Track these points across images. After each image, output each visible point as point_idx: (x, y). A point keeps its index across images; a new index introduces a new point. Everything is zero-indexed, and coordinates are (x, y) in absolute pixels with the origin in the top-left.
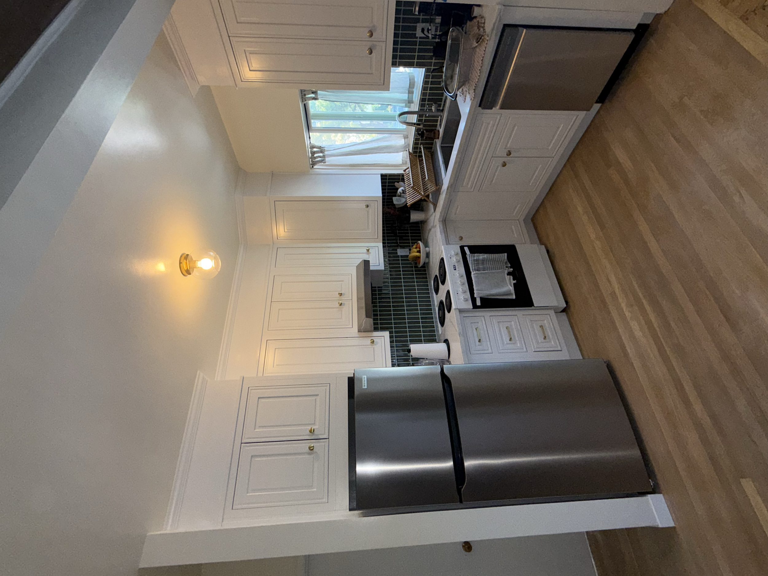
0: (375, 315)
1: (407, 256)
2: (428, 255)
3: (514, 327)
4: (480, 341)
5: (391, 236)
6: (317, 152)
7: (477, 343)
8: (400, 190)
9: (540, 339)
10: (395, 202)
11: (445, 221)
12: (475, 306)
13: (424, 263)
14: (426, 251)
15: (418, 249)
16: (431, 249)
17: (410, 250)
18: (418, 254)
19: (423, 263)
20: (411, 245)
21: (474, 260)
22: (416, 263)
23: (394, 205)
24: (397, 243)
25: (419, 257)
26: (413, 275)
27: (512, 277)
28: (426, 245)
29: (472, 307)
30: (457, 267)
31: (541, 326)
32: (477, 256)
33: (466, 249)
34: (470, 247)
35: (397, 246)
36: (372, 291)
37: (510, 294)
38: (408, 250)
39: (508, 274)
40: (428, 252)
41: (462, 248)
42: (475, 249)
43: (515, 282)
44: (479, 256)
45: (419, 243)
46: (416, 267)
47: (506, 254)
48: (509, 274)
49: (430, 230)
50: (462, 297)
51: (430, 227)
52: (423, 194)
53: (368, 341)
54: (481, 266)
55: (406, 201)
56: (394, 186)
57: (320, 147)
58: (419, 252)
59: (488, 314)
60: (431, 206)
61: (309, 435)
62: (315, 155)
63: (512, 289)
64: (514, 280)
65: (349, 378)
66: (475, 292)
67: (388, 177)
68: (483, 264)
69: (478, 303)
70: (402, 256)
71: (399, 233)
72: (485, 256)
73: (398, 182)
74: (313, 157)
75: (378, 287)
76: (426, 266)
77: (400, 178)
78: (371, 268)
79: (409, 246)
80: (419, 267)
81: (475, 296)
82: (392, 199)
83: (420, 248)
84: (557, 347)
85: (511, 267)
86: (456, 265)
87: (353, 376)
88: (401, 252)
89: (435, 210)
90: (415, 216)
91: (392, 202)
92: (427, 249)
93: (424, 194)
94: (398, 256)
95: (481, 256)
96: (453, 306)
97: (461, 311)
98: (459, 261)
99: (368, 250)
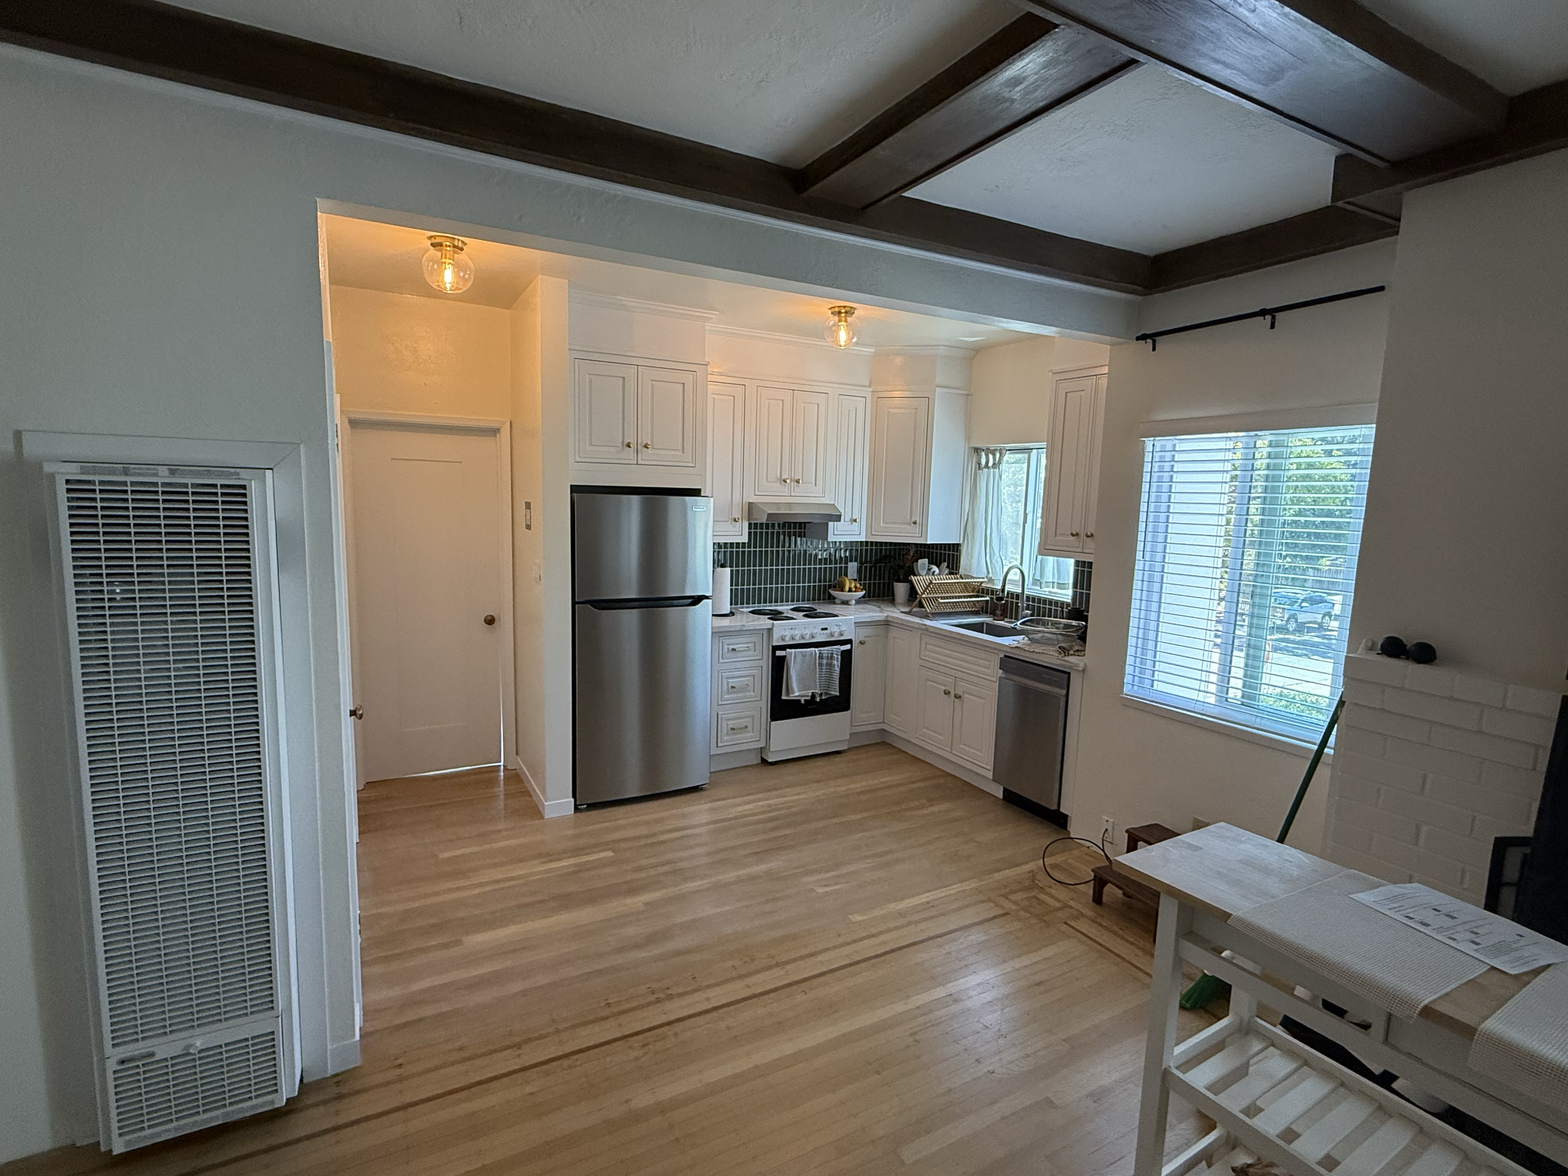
0: (767, 525)
1: (846, 575)
2: (846, 603)
3: (748, 694)
4: (734, 650)
5: (876, 555)
6: (994, 459)
7: (731, 647)
8: (935, 568)
9: (732, 724)
10: (920, 561)
11: (887, 623)
12: (776, 648)
13: (834, 598)
14: (851, 600)
15: (854, 589)
16: (853, 607)
17: (855, 580)
18: (847, 589)
19: (835, 596)
20: (862, 582)
21: (832, 654)
22: (835, 587)
23: (917, 561)
24: (866, 562)
25: (842, 590)
26: (820, 582)
27: (809, 698)
28: (858, 602)
29: (774, 644)
30: (825, 632)
31: (746, 727)
32: (837, 658)
33: (848, 647)
34: (850, 651)
35: (861, 563)
36: (800, 523)
37: (788, 694)
38: (855, 578)
39: (813, 693)
40: (850, 603)
41: (849, 642)
42: (847, 657)
43: (803, 702)
44: (837, 661)
45: (862, 591)
46: (830, 586)
47: (838, 694)
48: (813, 696)
49: (879, 607)
50: (788, 633)
51: (882, 606)
52: (924, 596)
53: (737, 514)
54: (825, 661)
55: (920, 575)
56: (945, 561)
57: (1000, 463)
58: (850, 590)
59: (766, 664)
60: (907, 610)
61: (642, 442)
62: (991, 456)
63: (792, 697)
64: (805, 700)
65: (699, 490)
66: (793, 650)
67: (955, 553)
68: (827, 664)
69: (779, 653)
70: (846, 568)
71: (880, 567)
72: (837, 669)
73: (948, 567)
74: (988, 451)
75: (804, 532)
76: (831, 600)
77: (954, 569)
78: (831, 524)
79: (860, 580)
80: (830, 591)
81: (788, 650)
82: (924, 558)
83: (855, 592)
84: (721, 742)
85: (821, 700)
86: (828, 631)
87: (702, 494)
88: (853, 567)
89: (902, 612)
90: (901, 589)
91: (921, 558)
92: (854, 602)
93: (924, 598)
94: (846, 563)
95: (837, 664)
96: (775, 622)
97: (770, 630)
98: (832, 636)
99: (855, 521)
